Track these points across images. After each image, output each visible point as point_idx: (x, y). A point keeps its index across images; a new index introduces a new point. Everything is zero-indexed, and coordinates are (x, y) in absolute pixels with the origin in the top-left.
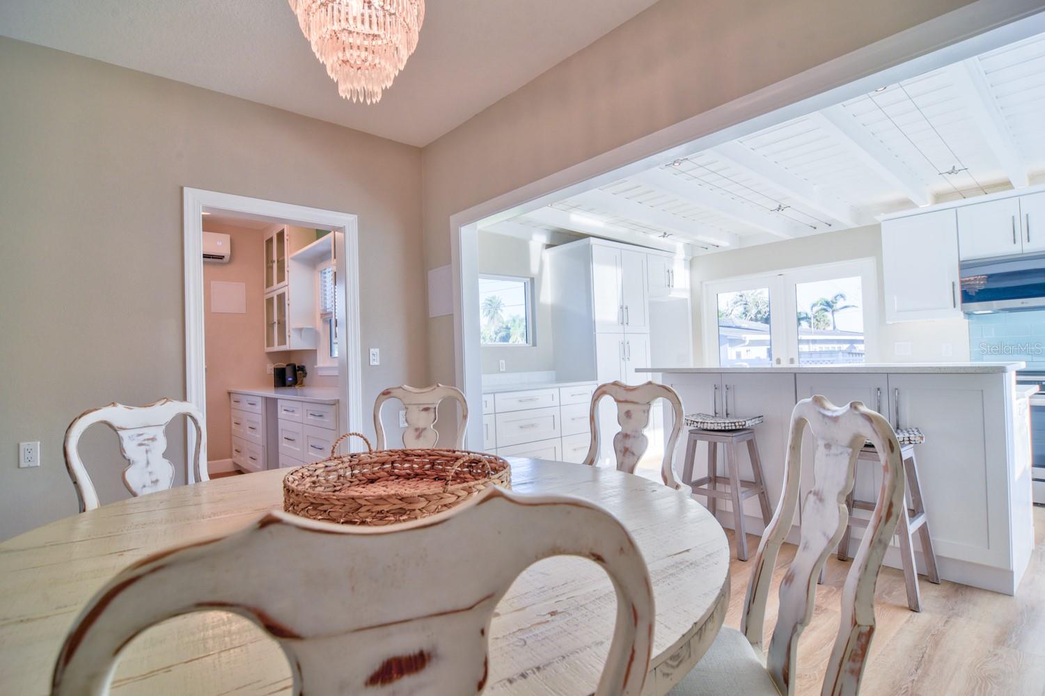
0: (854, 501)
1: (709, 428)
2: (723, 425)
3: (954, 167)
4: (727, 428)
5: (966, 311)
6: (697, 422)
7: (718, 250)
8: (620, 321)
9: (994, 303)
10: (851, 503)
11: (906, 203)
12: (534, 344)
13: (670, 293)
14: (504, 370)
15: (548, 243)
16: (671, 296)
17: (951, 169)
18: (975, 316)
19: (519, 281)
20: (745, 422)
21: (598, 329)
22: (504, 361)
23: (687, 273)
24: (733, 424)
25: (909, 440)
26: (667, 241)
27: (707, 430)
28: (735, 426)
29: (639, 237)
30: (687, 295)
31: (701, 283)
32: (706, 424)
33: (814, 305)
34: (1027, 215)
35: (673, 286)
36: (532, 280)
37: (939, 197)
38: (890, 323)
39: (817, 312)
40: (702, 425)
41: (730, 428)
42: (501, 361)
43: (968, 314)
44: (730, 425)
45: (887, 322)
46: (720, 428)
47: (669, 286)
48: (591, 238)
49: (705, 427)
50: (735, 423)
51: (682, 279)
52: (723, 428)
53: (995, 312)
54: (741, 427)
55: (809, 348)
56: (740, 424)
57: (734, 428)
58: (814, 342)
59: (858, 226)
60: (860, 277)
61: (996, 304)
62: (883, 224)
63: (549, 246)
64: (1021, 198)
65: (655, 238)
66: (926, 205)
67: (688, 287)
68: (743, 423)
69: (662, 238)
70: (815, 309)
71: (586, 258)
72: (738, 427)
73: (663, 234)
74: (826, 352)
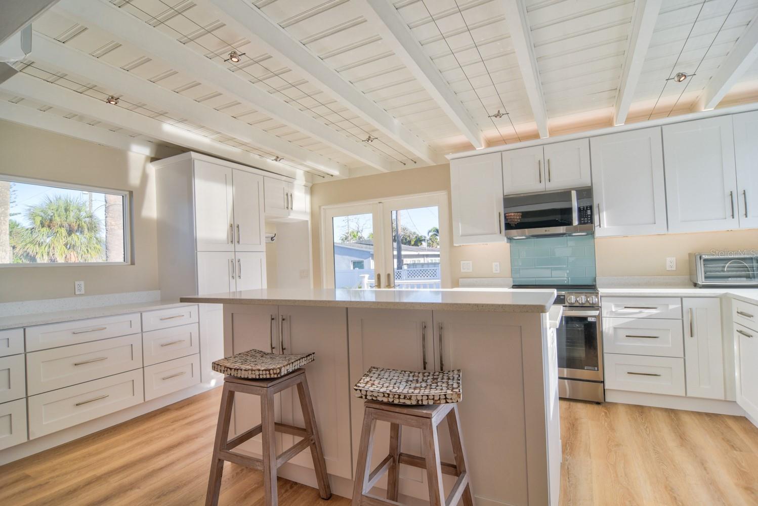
0: (401, 454)
1: (243, 377)
2: (257, 373)
3: (499, 111)
4: (261, 377)
5: (509, 237)
6: (231, 369)
7: (332, 179)
8: (230, 241)
9: (526, 230)
10: (397, 458)
11: (469, 147)
12: (133, 263)
13: (289, 215)
14: (83, 292)
15: (153, 156)
16: (289, 217)
17: (497, 113)
18: (514, 241)
19: (118, 194)
20: (280, 369)
21: (200, 247)
22: (82, 283)
23: (308, 198)
24: (268, 372)
25: (446, 398)
26: (282, 165)
27: (241, 378)
28: (270, 374)
29: (254, 158)
30: (307, 218)
31: (320, 207)
32: (239, 371)
33: (430, 231)
34: (549, 160)
35: (292, 208)
36: (131, 193)
37: (490, 143)
38: (457, 245)
39: (431, 236)
40: (236, 372)
41: (265, 377)
42: (77, 283)
43: (510, 239)
44: (264, 372)
45: (455, 245)
46: (254, 377)
47: (287, 208)
48: (192, 152)
49: (239, 376)
50: (269, 370)
51: (302, 203)
52: (257, 377)
53: (528, 237)
54: (276, 376)
55: (424, 260)
56: (275, 371)
57: (268, 376)
58: (427, 256)
59: (435, 164)
60: (437, 207)
61: (528, 231)
62: (451, 161)
63: (153, 160)
64: (544, 146)
65: (270, 162)
66: (481, 148)
67: (308, 210)
68: (278, 371)
69: (275, 161)
70: (431, 234)
71: (188, 173)
72: (272, 376)
73: (275, 158)
74: (432, 264)
